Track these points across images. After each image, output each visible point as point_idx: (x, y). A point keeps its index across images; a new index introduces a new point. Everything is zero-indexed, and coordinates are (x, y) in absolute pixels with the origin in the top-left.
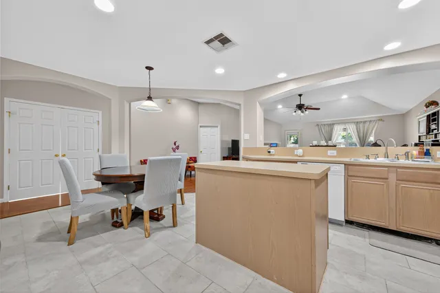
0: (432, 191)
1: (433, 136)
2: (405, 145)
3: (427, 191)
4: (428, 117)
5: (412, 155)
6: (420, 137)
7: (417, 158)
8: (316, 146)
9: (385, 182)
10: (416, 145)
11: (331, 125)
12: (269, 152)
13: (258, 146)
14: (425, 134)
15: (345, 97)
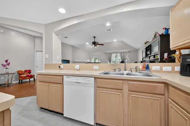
0: (152, 100)
1: (148, 58)
2: (136, 62)
3: (149, 100)
4: (146, 48)
5: (139, 69)
6: (143, 58)
7: (142, 71)
8: (89, 63)
9: (121, 92)
10: (141, 62)
11: (111, 54)
12: (60, 67)
13: (54, 63)
14: (145, 57)
15: (115, 40)
